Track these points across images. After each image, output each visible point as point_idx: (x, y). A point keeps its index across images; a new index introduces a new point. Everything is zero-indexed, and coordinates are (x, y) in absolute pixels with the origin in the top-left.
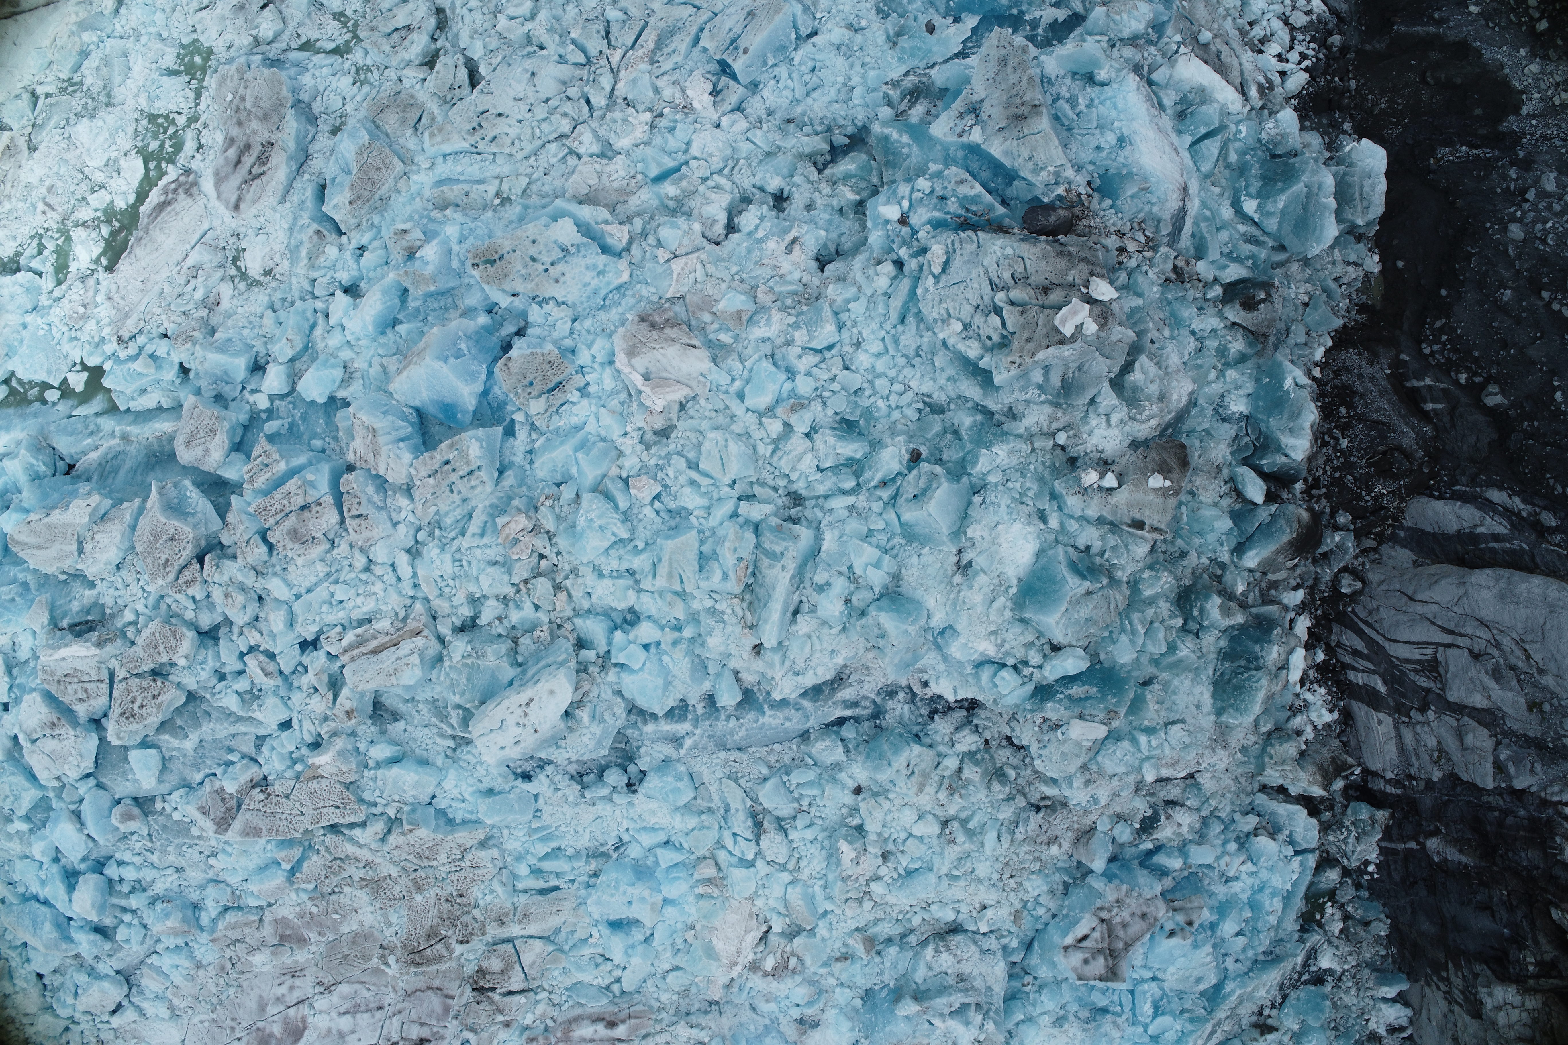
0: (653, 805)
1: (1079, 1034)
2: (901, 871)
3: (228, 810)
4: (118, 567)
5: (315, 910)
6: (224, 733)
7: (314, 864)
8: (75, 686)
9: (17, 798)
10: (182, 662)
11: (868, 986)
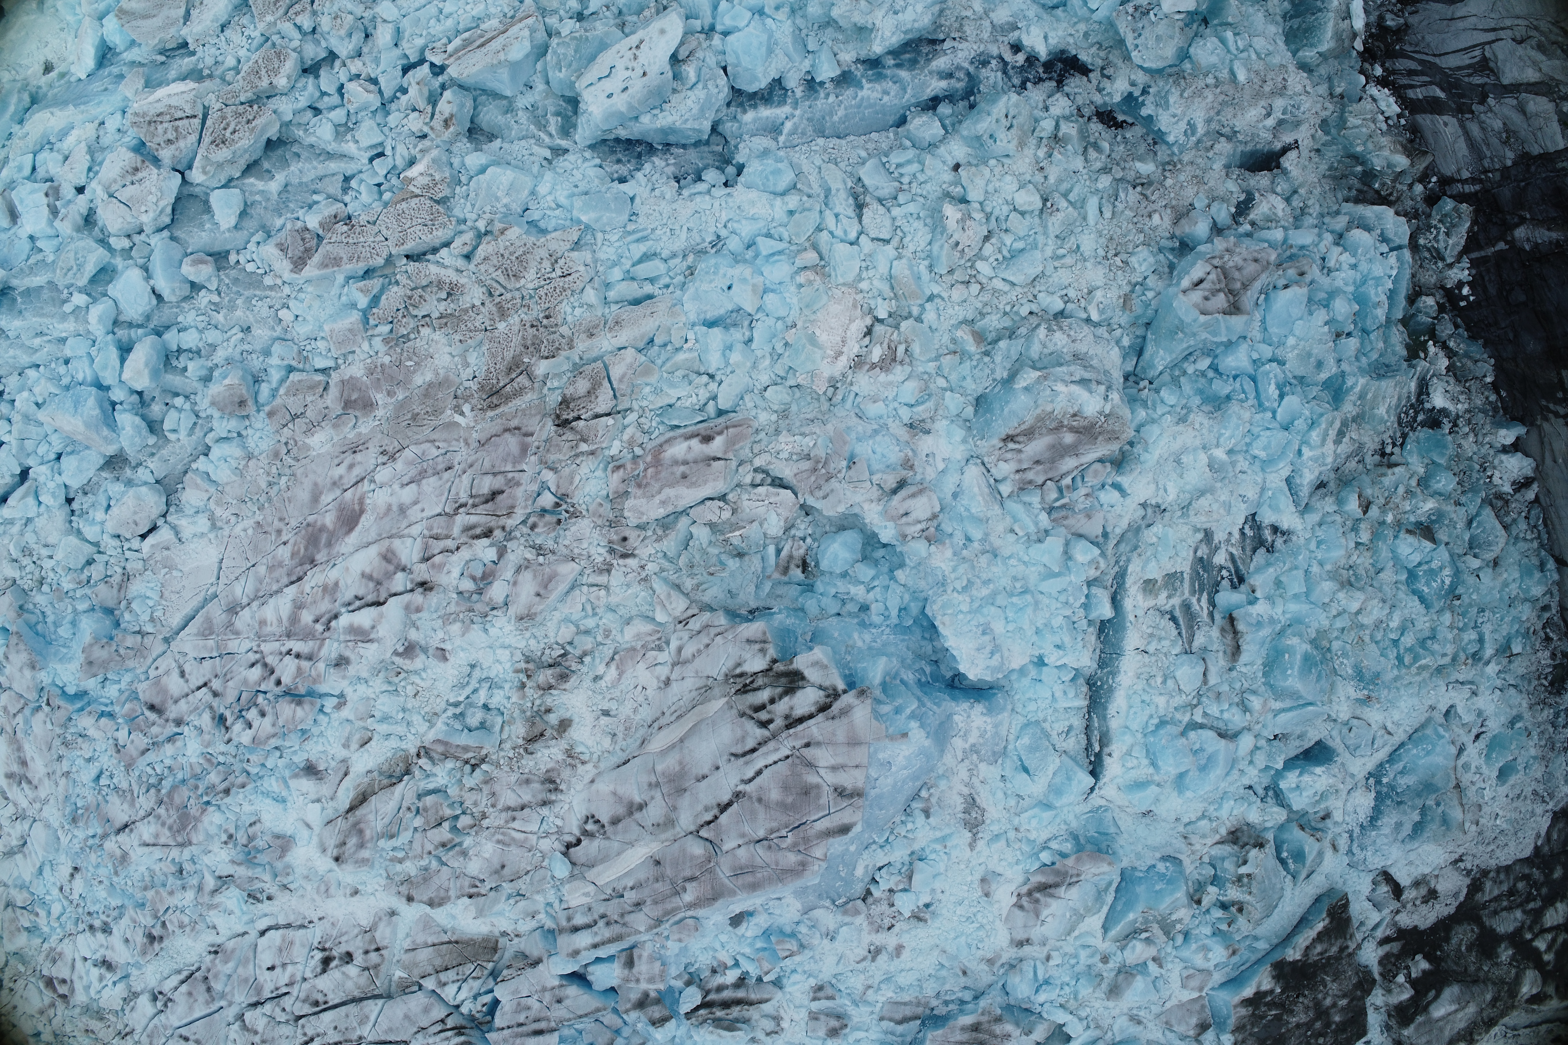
0: (753, 194)
1: (1206, 422)
2: (1005, 253)
3: (307, 250)
4: (223, 28)
5: (387, 360)
6: (312, 175)
7: (394, 297)
8: (165, 125)
9: (80, 267)
10: (282, 82)
11: (980, 391)
